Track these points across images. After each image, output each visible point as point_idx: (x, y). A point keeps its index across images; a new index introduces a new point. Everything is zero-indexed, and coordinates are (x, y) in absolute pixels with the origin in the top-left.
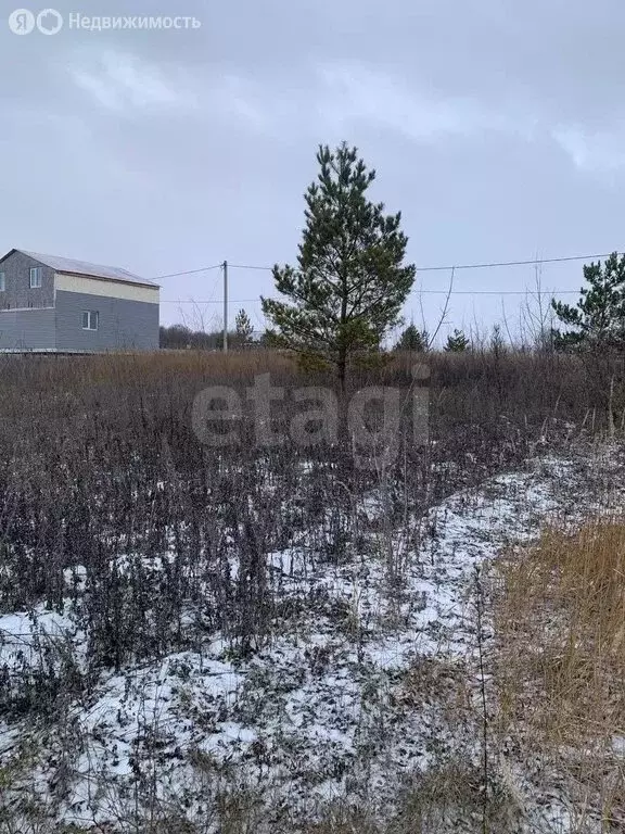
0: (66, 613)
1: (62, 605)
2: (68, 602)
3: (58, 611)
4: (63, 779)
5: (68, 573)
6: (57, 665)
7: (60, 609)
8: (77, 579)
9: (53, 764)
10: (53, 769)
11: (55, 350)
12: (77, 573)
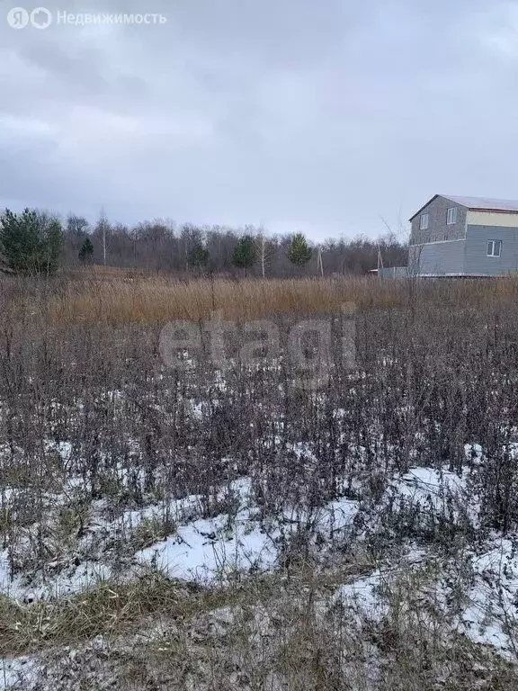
0: (464, 478)
1: (461, 470)
2: (466, 469)
3: (458, 474)
4: (457, 598)
5: (467, 447)
6: (456, 514)
7: (459, 473)
8: (474, 454)
9: (450, 585)
10: (450, 589)
11: (464, 274)
12: (474, 449)
